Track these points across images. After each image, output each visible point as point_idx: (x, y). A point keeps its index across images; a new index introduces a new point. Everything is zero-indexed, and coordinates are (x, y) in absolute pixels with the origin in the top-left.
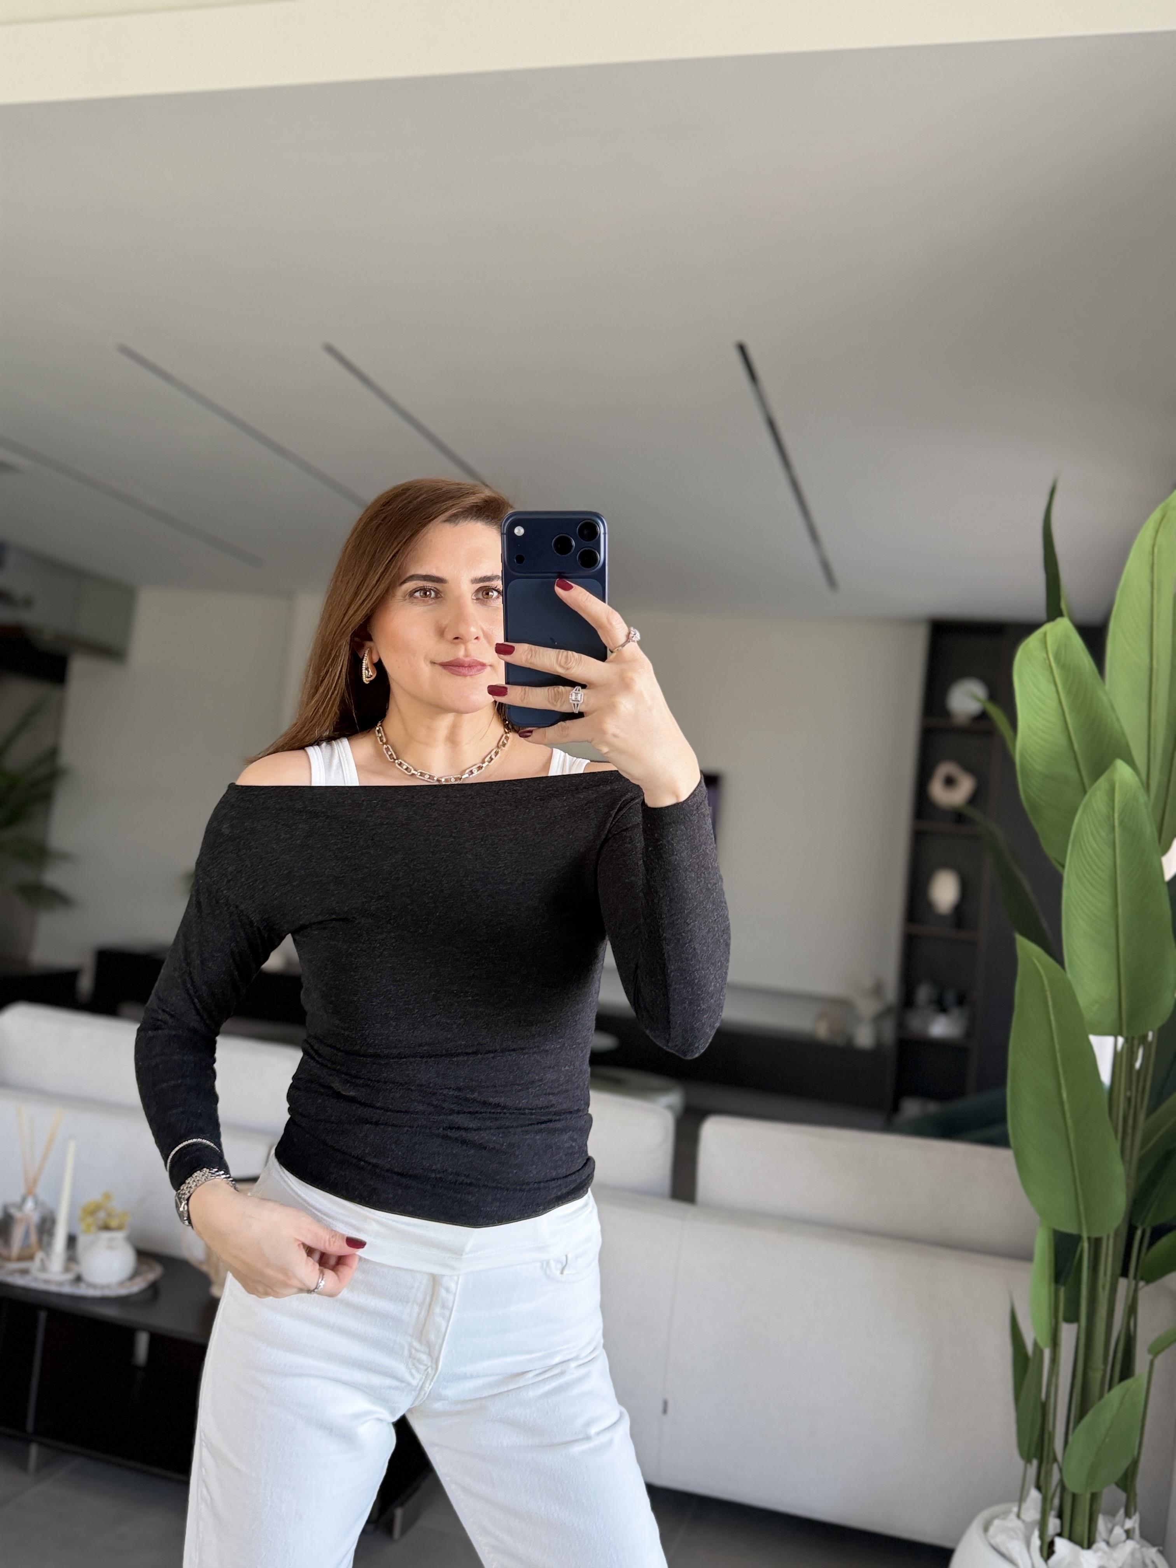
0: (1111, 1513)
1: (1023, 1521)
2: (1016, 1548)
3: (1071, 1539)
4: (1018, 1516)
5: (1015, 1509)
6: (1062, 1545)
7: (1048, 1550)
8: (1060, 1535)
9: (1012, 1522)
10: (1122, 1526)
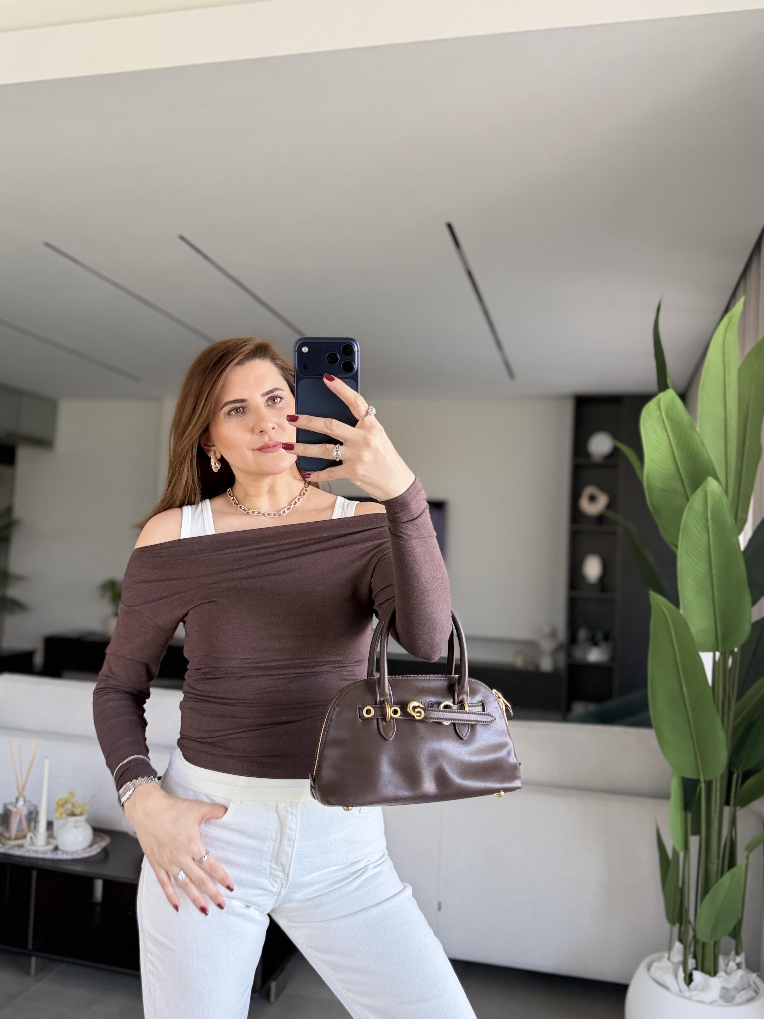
0: (727, 954)
1: (672, 962)
2: (669, 979)
3: (703, 971)
4: (669, 959)
5: (666, 955)
6: (698, 976)
7: (689, 979)
8: (696, 969)
9: (665, 963)
10: (734, 960)
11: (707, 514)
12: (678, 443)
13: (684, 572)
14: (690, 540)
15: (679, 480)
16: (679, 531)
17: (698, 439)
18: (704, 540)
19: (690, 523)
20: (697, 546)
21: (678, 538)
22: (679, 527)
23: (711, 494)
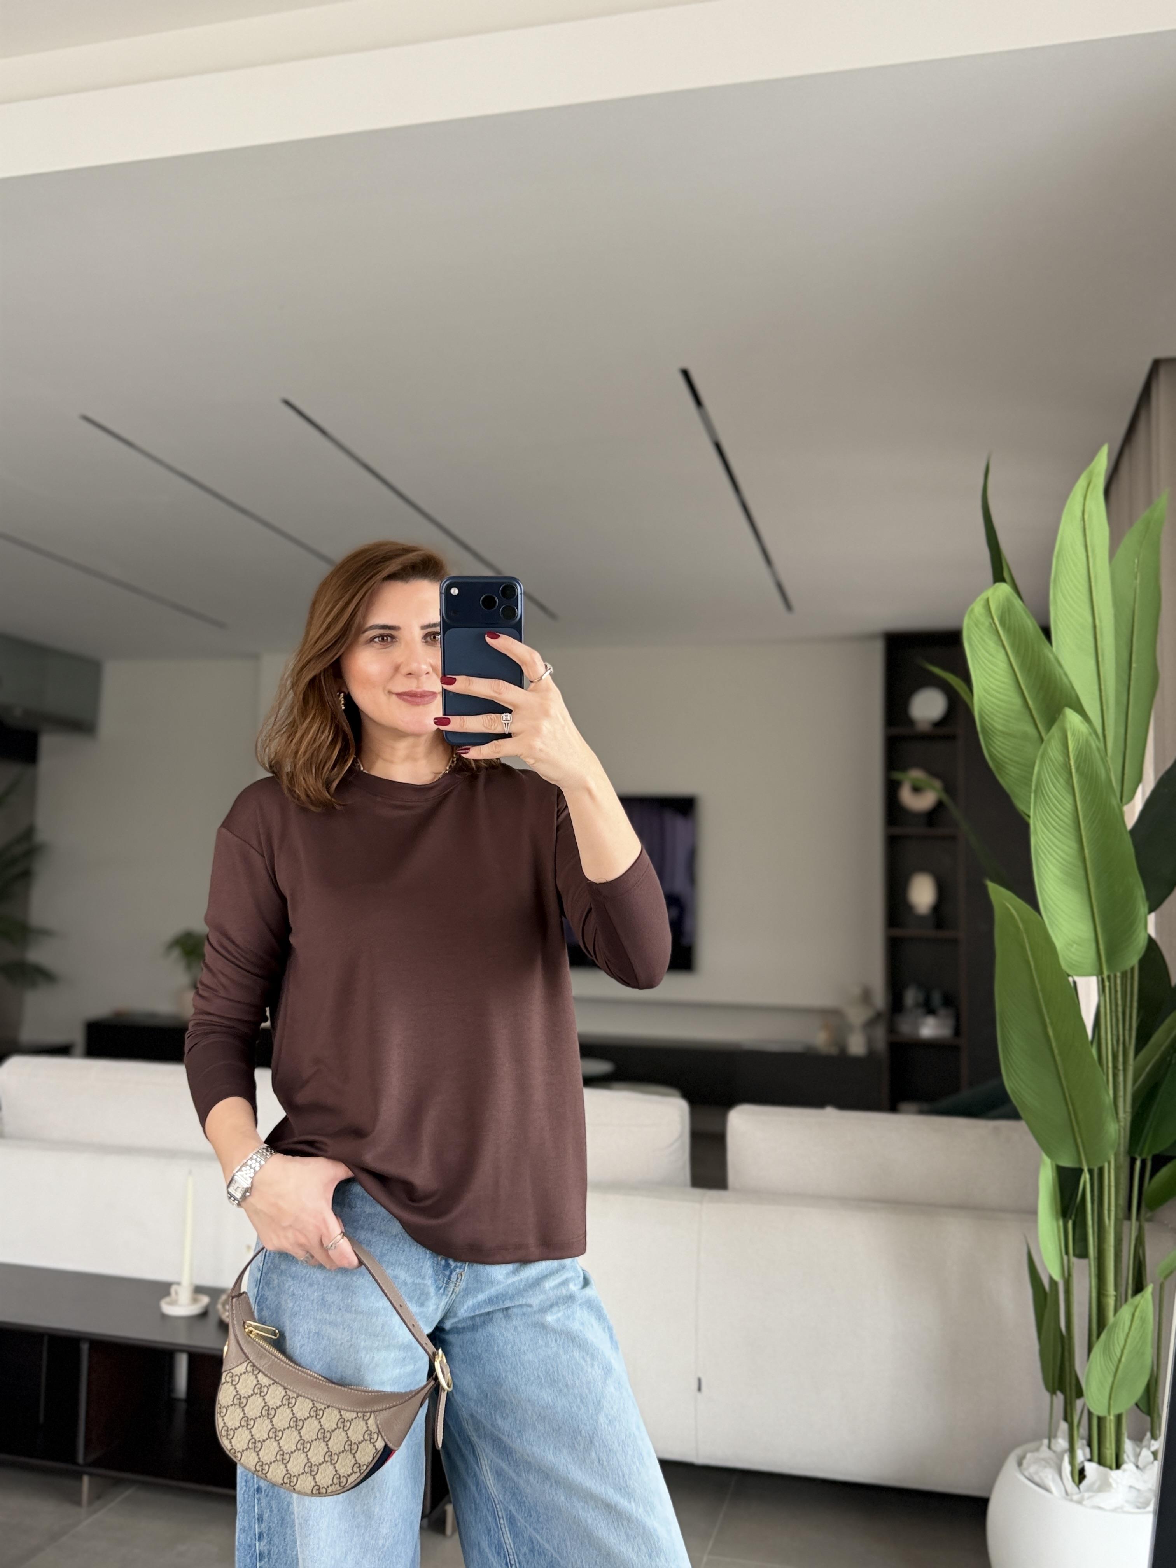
0: (1138, 1439)
1: (1054, 1452)
2: (1048, 1476)
3: (1101, 1462)
4: (1049, 1447)
5: (1046, 1442)
6: (1091, 1469)
7: (1081, 1475)
8: (1090, 1460)
9: (1045, 1452)
10: (1149, 1447)
11: (1070, 764)
12: (1022, 665)
13: (1041, 853)
14: (1048, 804)
15: (1028, 718)
16: (1030, 793)
17: (1051, 656)
18: (1069, 805)
19: (1046, 780)
20: (1057, 812)
21: (1030, 803)
22: (1030, 787)
23: (1073, 734)
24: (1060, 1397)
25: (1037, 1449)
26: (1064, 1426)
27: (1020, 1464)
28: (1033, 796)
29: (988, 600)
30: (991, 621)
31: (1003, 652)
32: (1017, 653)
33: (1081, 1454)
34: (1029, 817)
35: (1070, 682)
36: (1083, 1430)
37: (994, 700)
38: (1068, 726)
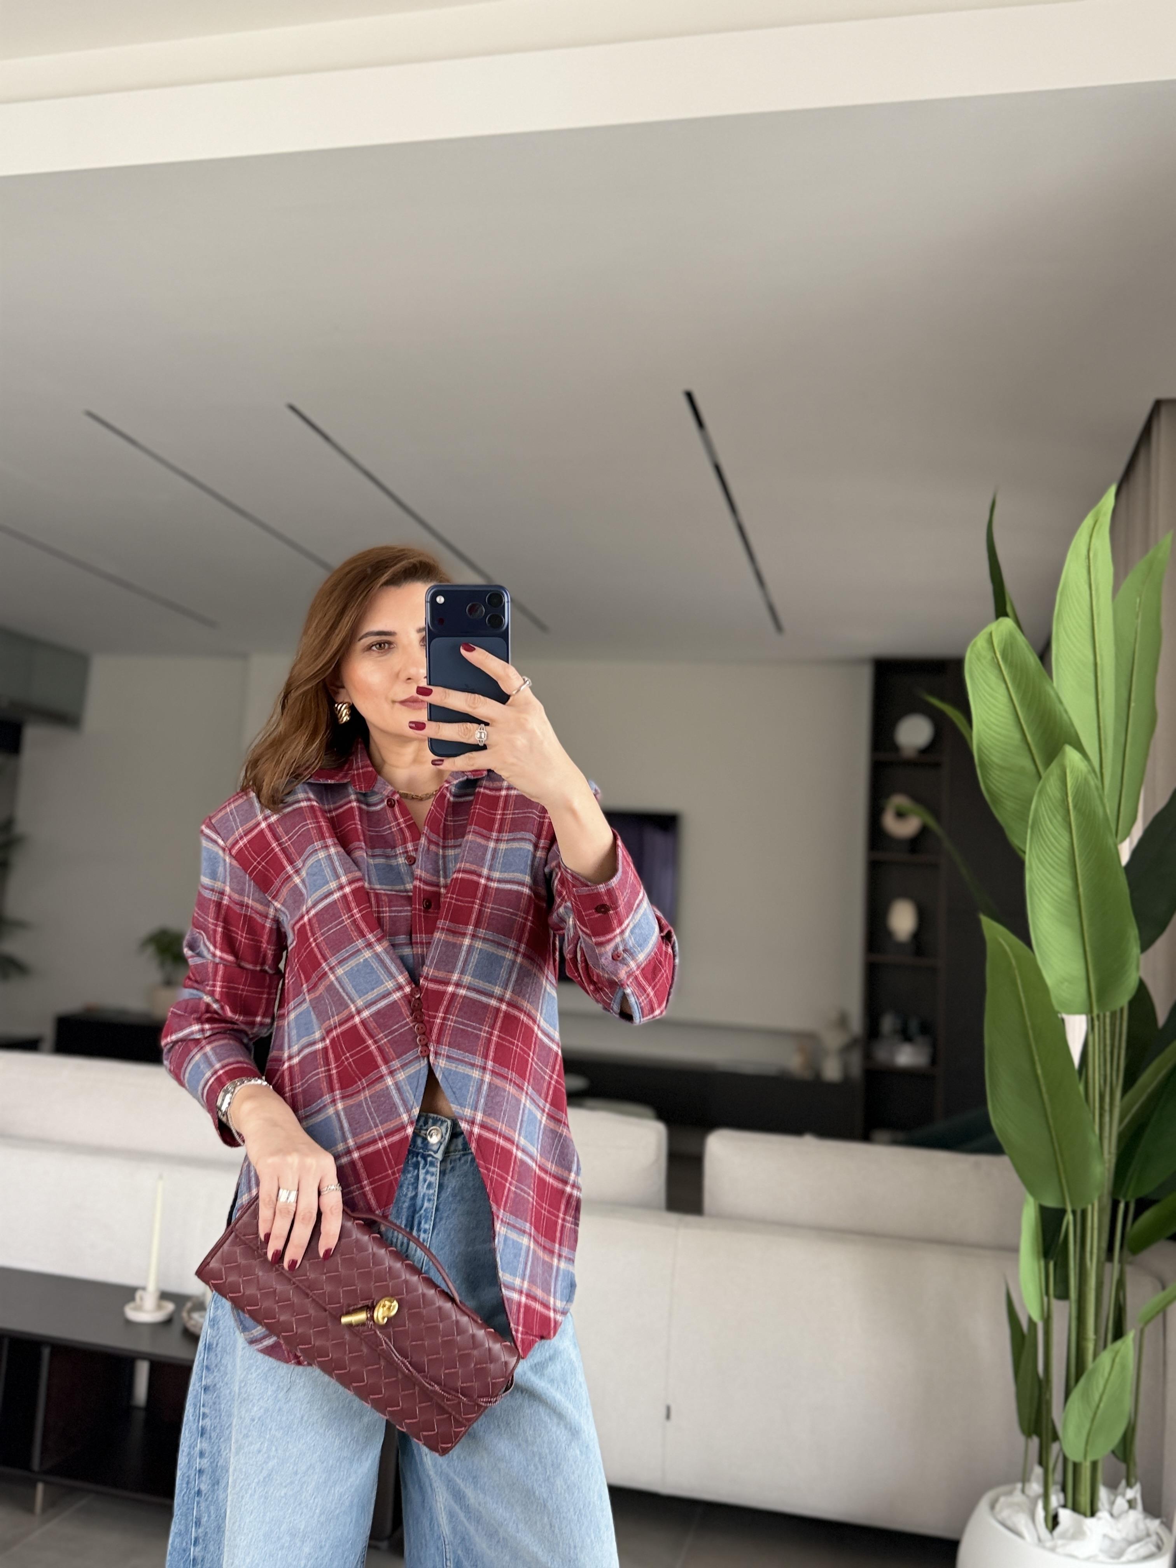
0: (1113, 1486)
1: (1028, 1496)
2: (1021, 1521)
3: (1075, 1509)
4: (1023, 1491)
5: (1019, 1485)
6: (1065, 1515)
7: (1053, 1522)
8: (1064, 1506)
9: (1018, 1497)
10: (1124, 1495)
11: (1067, 801)
12: (1022, 700)
13: (1036, 890)
14: (1045, 842)
15: (1027, 753)
16: (1026, 828)
17: (1052, 693)
18: (1065, 842)
19: (1043, 815)
20: (1054, 850)
21: (1026, 839)
22: (1027, 822)
23: (1071, 772)
24: (1035, 1441)
25: (1010, 1493)
26: (1038, 1471)
27: (992, 1507)
28: (1029, 831)
29: (991, 634)
30: (993, 655)
31: (1004, 686)
32: (1018, 687)
33: (1055, 1499)
34: (1024, 852)
35: (1070, 718)
36: (1058, 1476)
37: (993, 734)
38: (1067, 763)
